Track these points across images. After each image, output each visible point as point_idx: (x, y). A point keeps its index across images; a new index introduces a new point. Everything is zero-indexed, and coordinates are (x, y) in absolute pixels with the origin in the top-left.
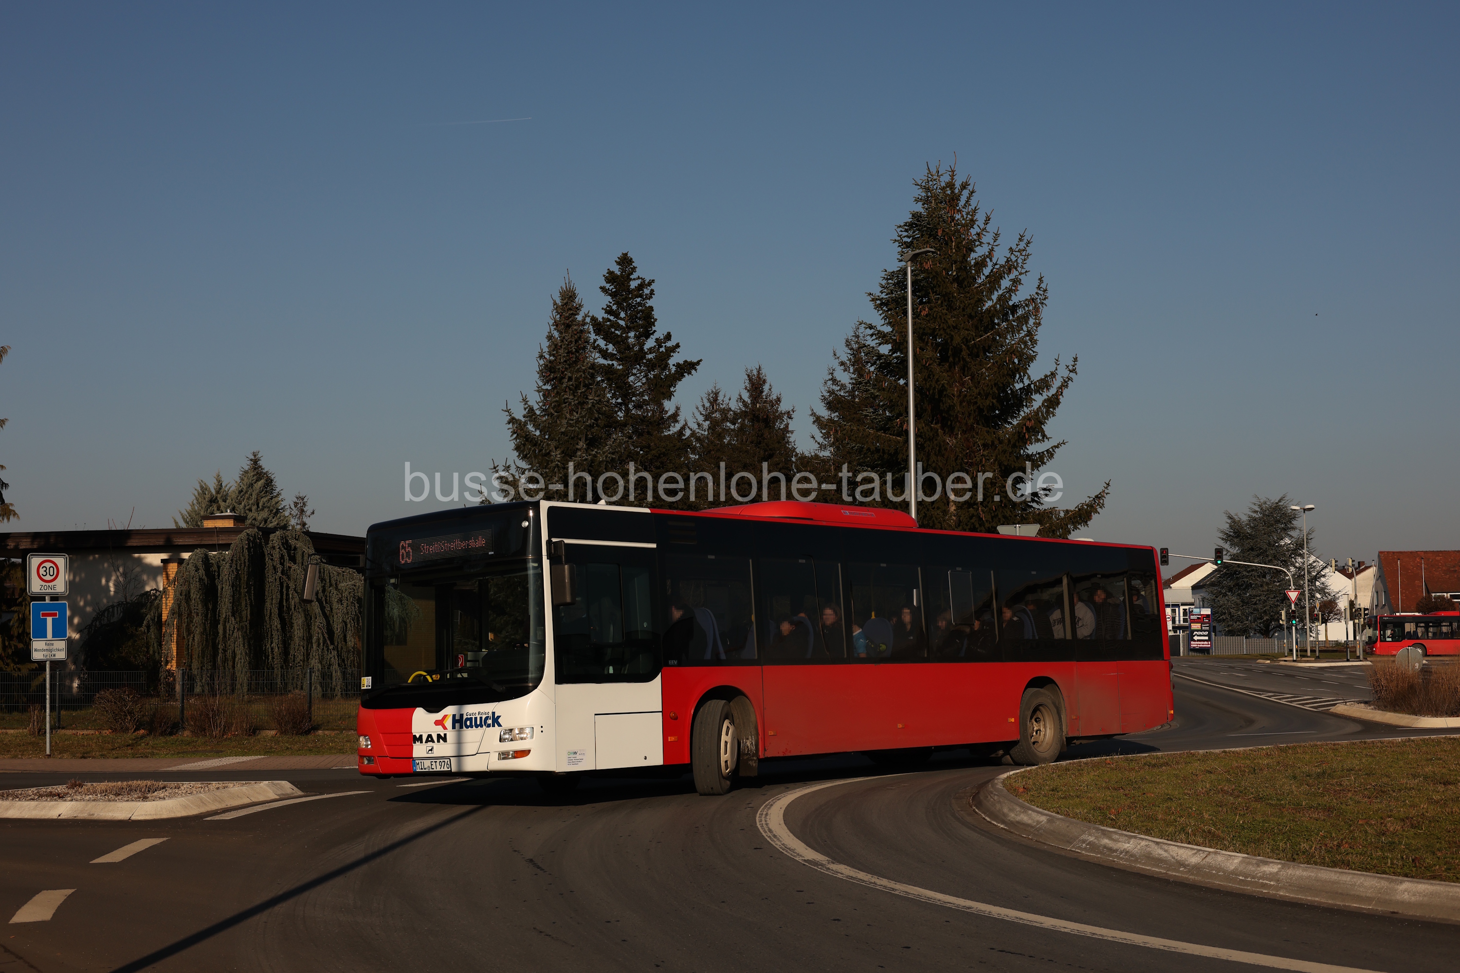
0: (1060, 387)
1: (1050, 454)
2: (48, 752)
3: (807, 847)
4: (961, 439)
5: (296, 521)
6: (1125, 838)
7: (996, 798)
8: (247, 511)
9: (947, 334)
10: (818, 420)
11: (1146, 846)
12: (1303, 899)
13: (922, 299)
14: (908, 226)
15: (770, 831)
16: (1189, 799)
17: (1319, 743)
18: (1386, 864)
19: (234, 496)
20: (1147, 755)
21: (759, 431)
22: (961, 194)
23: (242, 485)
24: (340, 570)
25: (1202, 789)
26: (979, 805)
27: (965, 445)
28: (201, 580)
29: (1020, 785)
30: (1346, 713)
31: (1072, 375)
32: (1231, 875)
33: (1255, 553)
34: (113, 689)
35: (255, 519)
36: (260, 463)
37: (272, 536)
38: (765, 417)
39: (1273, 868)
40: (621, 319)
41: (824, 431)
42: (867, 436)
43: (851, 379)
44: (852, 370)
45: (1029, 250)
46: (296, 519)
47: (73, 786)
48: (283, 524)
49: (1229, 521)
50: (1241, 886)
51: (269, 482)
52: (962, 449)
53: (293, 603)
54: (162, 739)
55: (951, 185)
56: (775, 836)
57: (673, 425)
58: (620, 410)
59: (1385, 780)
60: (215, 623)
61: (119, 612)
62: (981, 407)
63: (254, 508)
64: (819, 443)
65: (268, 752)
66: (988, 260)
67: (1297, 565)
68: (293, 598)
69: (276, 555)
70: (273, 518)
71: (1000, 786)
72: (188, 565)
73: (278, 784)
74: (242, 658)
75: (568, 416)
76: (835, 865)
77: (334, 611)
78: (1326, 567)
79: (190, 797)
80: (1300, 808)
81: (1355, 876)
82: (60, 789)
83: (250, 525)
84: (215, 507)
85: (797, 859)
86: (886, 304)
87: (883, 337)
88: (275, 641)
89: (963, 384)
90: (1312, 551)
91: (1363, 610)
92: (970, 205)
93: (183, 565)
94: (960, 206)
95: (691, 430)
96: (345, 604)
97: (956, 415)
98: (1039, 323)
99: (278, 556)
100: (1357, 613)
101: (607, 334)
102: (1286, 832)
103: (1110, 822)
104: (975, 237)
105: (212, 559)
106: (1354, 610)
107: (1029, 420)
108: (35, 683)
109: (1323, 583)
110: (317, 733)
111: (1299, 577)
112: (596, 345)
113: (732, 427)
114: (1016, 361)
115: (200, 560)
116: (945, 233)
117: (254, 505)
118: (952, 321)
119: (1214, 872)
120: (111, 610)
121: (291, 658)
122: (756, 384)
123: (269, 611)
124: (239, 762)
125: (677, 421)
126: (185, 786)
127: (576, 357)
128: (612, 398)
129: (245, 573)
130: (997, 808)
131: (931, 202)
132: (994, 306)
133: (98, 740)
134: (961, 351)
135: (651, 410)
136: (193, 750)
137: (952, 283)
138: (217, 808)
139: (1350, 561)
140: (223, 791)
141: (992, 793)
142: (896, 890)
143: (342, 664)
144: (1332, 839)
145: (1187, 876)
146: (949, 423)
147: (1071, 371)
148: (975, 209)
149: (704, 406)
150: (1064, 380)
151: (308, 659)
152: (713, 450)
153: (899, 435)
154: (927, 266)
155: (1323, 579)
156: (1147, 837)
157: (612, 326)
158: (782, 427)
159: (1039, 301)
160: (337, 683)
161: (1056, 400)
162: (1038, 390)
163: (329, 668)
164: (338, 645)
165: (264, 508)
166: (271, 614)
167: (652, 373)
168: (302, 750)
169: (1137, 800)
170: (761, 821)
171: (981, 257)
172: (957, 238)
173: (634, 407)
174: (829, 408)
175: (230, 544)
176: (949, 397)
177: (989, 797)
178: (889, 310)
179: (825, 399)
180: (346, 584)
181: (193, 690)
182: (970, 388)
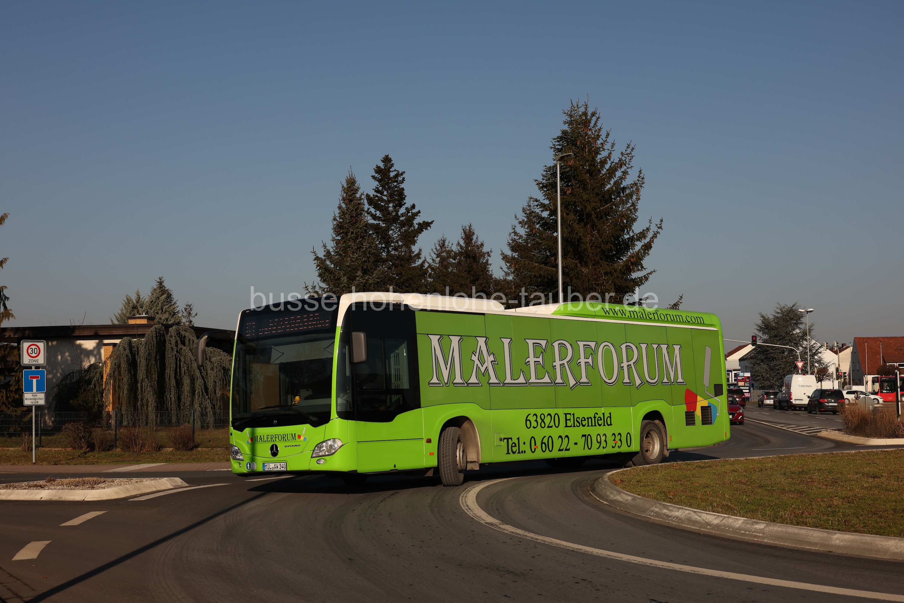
0: (652, 238)
1: (646, 278)
2: (34, 461)
3: (488, 515)
4: (591, 269)
5: (186, 320)
6: (676, 509)
7: (603, 486)
8: (156, 314)
9: (583, 205)
10: (505, 258)
11: (688, 513)
12: (778, 544)
13: (568, 184)
14: (559, 139)
15: (467, 506)
16: (719, 487)
17: (804, 454)
18: (828, 523)
19: (148, 304)
20: (699, 461)
21: (470, 264)
22: (591, 119)
23: (152, 298)
24: (212, 350)
25: (728, 480)
26: (593, 490)
27: (593, 272)
28: (127, 356)
29: (618, 479)
30: (827, 436)
31: (659, 230)
32: (736, 530)
33: (778, 338)
34: (73, 423)
35: (160, 319)
36: (164, 284)
37: (170, 329)
38: (474, 255)
39: (761, 526)
40: (384, 195)
41: (508, 264)
42: (534, 268)
43: (526, 232)
44: (526, 227)
45: (633, 153)
46: (186, 319)
47: (49, 481)
48: (177, 322)
49: (762, 319)
50: (742, 536)
51: (169, 296)
52: (592, 275)
53: (183, 370)
54: (104, 453)
55: (585, 114)
56: (470, 509)
57: (417, 260)
58: (384, 251)
59: (839, 475)
60: (136, 382)
61: (77, 376)
62: (604, 249)
63: (160, 312)
64: (505, 272)
65: (168, 461)
66: (608, 159)
67: (804, 346)
68: (183, 367)
69: (173, 341)
70: (172, 318)
71: (606, 479)
72: (119, 347)
73: (173, 479)
74: (152, 404)
75: (351, 255)
77: (209, 375)
78: (821, 347)
79: (120, 487)
80: (784, 492)
81: (809, 530)
82: (42, 482)
83: (157, 322)
84: (136, 311)
85: (482, 522)
86: (546, 187)
87: (544, 207)
88: (173, 393)
89: (593, 235)
90: (813, 337)
91: (843, 374)
92: (597, 126)
93: (116, 347)
94: (591, 127)
95: (428, 263)
96: (215, 371)
97: (589, 255)
98: (639, 198)
99: (174, 341)
100: (840, 375)
101: (376, 205)
102: (773, 505)
103: (669, 500)
104: (600, 146)
105: (134, 344)
106: (838, 373)
107: (633, 257)
108: (26, 419)
109: (820, 357)
110: (198, 450)
111: (803, 354)
112: (369, 211)
113: (454, 261)
114: (625, 221)
115: (127, 344)
116: (582, 143)
117: (160, 310)
118: (585, 197)
119: (727, 528)
120: (72, 374)
121: (182, 404)
122: (468, 235)
123: (168, 375)
124: (150, 467)
125: (420, 258)
126: (117, 481)
127: (356, 219)
128: (379, 244)
129: (154, 352)
130: (603, 492)
131: (574, 124)
132: (612, 188)
133: (65, 454)
134: (591, 215)
135: (404, 251)
136: (122, 460)
137: (586, 174)
138: (136, 494)
139: (836, 343)
140: (140, 483)
141: (601, 483)
142: (538, 539)
143: (213, 407)
144: (799, 509)
145: (711, 531)
146: (585, 259)
147: (658, 228)
148: (600, 128)
149: (436, 248)
150: (655, 233)
151: (192, 405)
152: (442, 276)
153: (553, 267)
154: (571, 163)
155: (819, 355)
156: (689, 508)
157: (379, 200)
158: (484, 261)
159: (639, 185)
160: (210, 419)
161: (649, 246)
162: (639, 239)
163: (205, 410)
164: (211, 396)
165: (166, 311)
166: (170, 377)
167: (403, 228)
168: (189, 460)
169: (687, 487)
170: (462, 500)
171: (603, 158)
172: (589, 146)
173: (393, 249)
174: (512, 250)
175: (144, 334)
176: (584, 243)
177: (599, 485)
178: (548, 190)
179: (510, 244)
180: (216, 358)
181: (122, 424)
182: (597, 238)
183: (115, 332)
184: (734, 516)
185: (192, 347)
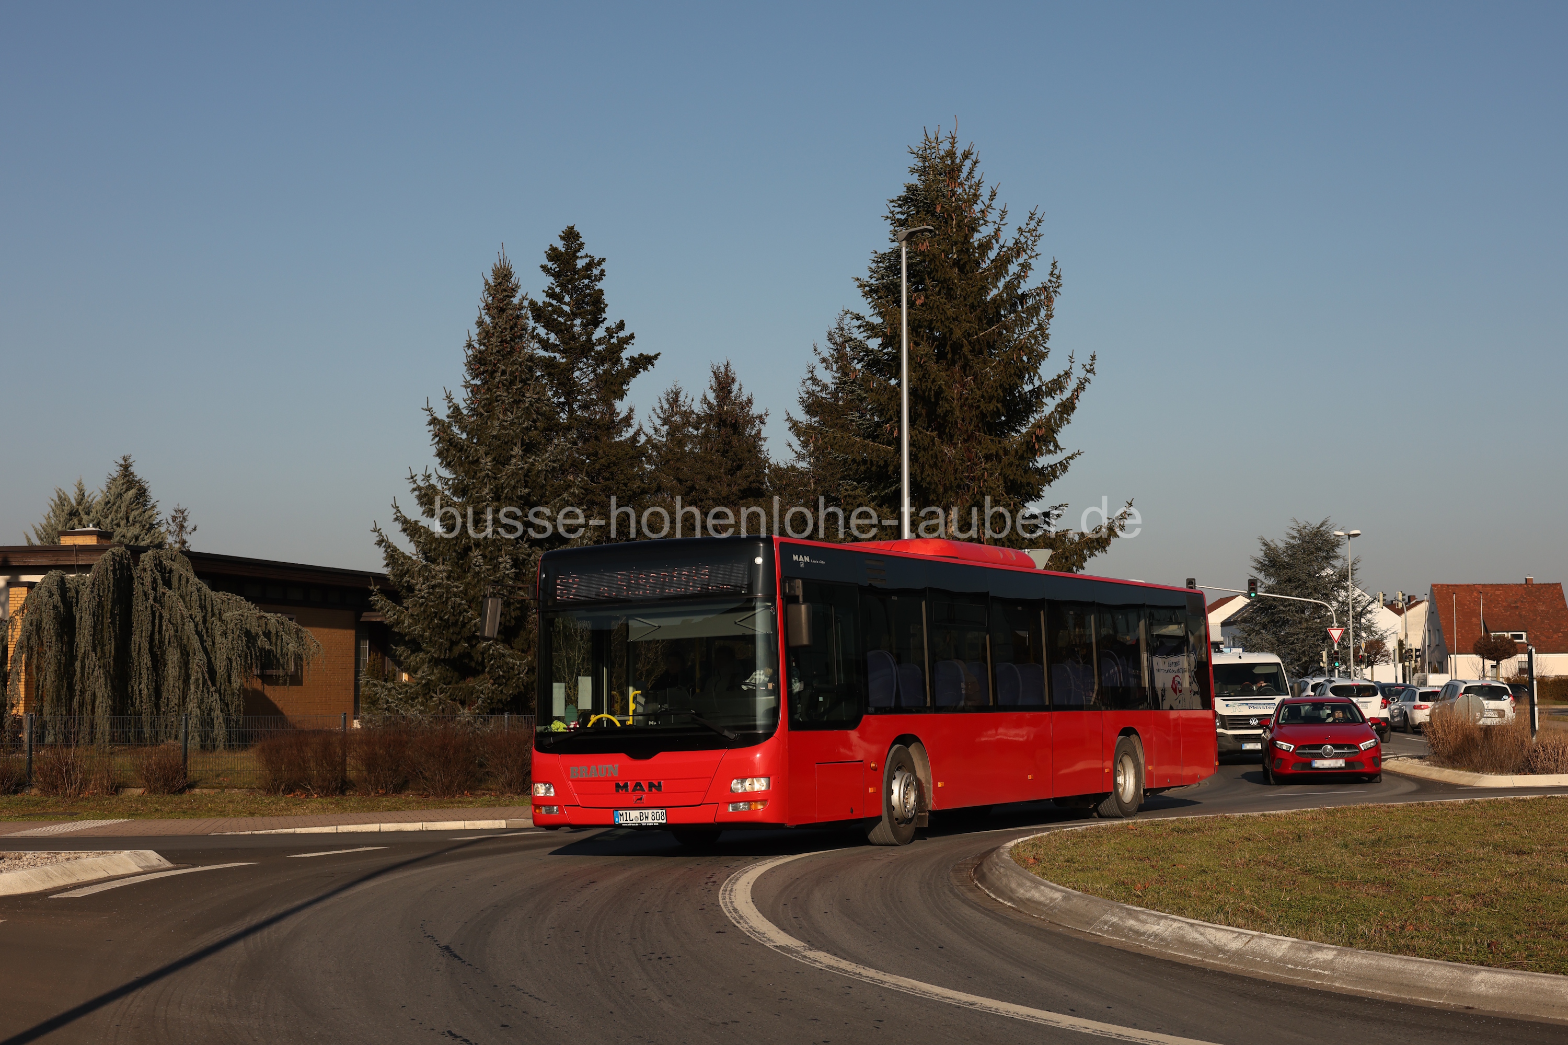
0: (1076, 390)
1: (1064, 466)
3: (780, 931)
4: (961, 449)
5: (174, 539)
6: (1153, 919)
7: (1002, 870)
8: (115, 527)
9: (946, 327)
10: (795, 426)
11: (1179, 928)
12: (1362, 992)
13: (918, 286)
14: (902, 201)
15: (736, 910)
16: (1226, 872)
17: (1371, 805)
18: (1458, 949)
19: (99, 508)
20: (1175, 818)
21: (726, 437)
22: (962, 165)
23: (109, 496)
24: (225, 597)
25: (1240, 859)
26: (982, 878)
27: (965, 455)
28: (55, 607)
29: (1029, 855)
30: (1398, 770)
31: (1089, 376)
32: (1281, 962)
33: (1294, 585)
35: (124, 536)
36: (132, 469)
37: (143, 556)
38: (733, 421)
39: (1327, 955)
40: (565, 303)
41: (802, 439)
42: (853, 445)
43: (834, 378)
44: (835, 368)
45: (1040, 230)
46: (175, 537)
48: (157, 542)
49: (1264, 548)
51: (142, 492)
52: (962, 460)
53: (167, 637)
55: (951, 154)
56: (741, 917)
57: (625, 429)
58: (563, 410)
59: (1449, 848)
60: (72, 659)
62: (984, 412)
63: (123, 523)
64: (796, 453)
65: (133, 815)
66: (994, 241)
67: (1340, 599)
68: (167, 630)
69: (148, 579)
70: (146, 534)
71: (1006, 856)
72: (40, 589)
73: (142, 853)
74: (104, 701)
75: (501, 416)
76: (812, 952)
77: (217, 646)
78: (1372, 602)
79: (33, 870)
80: (1354, 883)
81: (1423, 965)
83: (117, 542)
84: (76, 521)
85: (767, 945)
86: (876, 291)
87: (871, 329)
88: (145, 680)
89: (964, 385)
90: (1357, 583)
91: (1414, 651)
92: (973, 177)
93: (34, 590)
94: (962, 178)
95: (647, 435)
96: (230, 637)
97: (956, 421)
98: (1051, 314)
99: (149, 579)
100: (1408, 654)
101: (548, 321)
102: (1341, 912)
103: (1136, 899)
104: (979, 215)
105: (69, 584)
106: (1404, 651)
107: (1039, 427)
109: (1369, 621)
110: (193, 792)
111: (1342, 612)
112: (535, 334)
113: (695, 433)
114: (1025, 358)
115: (55, 584)
116: (944, 209)
117: (123, 519)
118: (951, 312)
119: (1258, 959)
121: (164, 702)
122: (724, 384)
123: (137, 645)
124: (97, 827)
125: (630, 425)
126: (27, 856)
127: (511, 347)
128: (554, 396)
129: (110, 600)
130: (1004, 883)
131: (929, 174)
132: (1000, 295)
134: (962, 346)
135: (599, 412)
136: (42, 812)
137: (951, 268)
138: (66, 883)
139: (1400, 595)
140: (74, 862)
141: (997, 865)
142: (885, 982)
144: (1394, 919)
145: (1226, 964)
146: (947, 430)
147: (1088, 371)
148: (979, 183)
149: (662, 407)
150: (1080, 382)
151: (184, 703)
152: (673, 460)
153: (890, 443)
154: (924, 247)
155: (1369, 616)
156: (1179, 918)
157: (554, 312)
158: (753, 433)
159: (1051, 289)
160: (220, 731)
161: (1070, 405)
162: (1050, 393)
163: (209, 714)
164: (220, 687)
165: (134, 522)
166: (140, 649)
167: (602, 368)
168: (175, 812)
169: (1166, 873)
170: (724, 899)
171: (985, 238)
172: (958, 215)
173: (580, 407)
174: (808, 412)
175: (91, 565)
176: (947, 400)
177: (994, 869)
178: (880, 298)
179: (803, 401)
180: (232, 614)
181: (44, 740)
182: (972, 390)
183: (32, 561)
184: (1272, 933)
185: (184, 591)
